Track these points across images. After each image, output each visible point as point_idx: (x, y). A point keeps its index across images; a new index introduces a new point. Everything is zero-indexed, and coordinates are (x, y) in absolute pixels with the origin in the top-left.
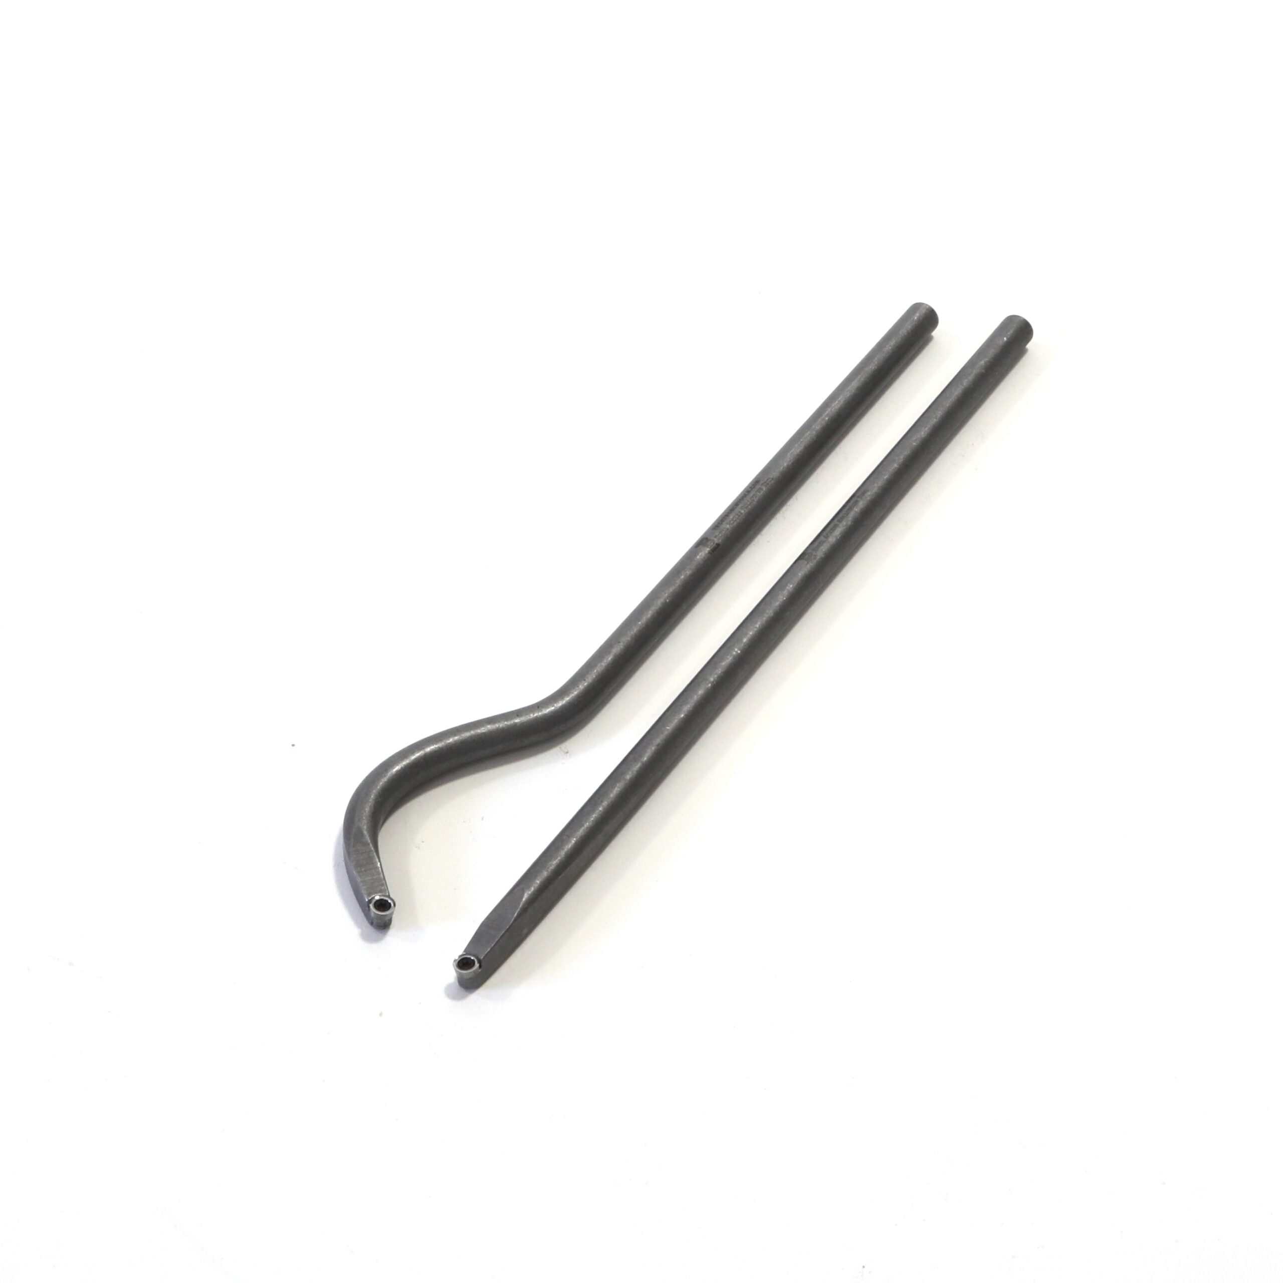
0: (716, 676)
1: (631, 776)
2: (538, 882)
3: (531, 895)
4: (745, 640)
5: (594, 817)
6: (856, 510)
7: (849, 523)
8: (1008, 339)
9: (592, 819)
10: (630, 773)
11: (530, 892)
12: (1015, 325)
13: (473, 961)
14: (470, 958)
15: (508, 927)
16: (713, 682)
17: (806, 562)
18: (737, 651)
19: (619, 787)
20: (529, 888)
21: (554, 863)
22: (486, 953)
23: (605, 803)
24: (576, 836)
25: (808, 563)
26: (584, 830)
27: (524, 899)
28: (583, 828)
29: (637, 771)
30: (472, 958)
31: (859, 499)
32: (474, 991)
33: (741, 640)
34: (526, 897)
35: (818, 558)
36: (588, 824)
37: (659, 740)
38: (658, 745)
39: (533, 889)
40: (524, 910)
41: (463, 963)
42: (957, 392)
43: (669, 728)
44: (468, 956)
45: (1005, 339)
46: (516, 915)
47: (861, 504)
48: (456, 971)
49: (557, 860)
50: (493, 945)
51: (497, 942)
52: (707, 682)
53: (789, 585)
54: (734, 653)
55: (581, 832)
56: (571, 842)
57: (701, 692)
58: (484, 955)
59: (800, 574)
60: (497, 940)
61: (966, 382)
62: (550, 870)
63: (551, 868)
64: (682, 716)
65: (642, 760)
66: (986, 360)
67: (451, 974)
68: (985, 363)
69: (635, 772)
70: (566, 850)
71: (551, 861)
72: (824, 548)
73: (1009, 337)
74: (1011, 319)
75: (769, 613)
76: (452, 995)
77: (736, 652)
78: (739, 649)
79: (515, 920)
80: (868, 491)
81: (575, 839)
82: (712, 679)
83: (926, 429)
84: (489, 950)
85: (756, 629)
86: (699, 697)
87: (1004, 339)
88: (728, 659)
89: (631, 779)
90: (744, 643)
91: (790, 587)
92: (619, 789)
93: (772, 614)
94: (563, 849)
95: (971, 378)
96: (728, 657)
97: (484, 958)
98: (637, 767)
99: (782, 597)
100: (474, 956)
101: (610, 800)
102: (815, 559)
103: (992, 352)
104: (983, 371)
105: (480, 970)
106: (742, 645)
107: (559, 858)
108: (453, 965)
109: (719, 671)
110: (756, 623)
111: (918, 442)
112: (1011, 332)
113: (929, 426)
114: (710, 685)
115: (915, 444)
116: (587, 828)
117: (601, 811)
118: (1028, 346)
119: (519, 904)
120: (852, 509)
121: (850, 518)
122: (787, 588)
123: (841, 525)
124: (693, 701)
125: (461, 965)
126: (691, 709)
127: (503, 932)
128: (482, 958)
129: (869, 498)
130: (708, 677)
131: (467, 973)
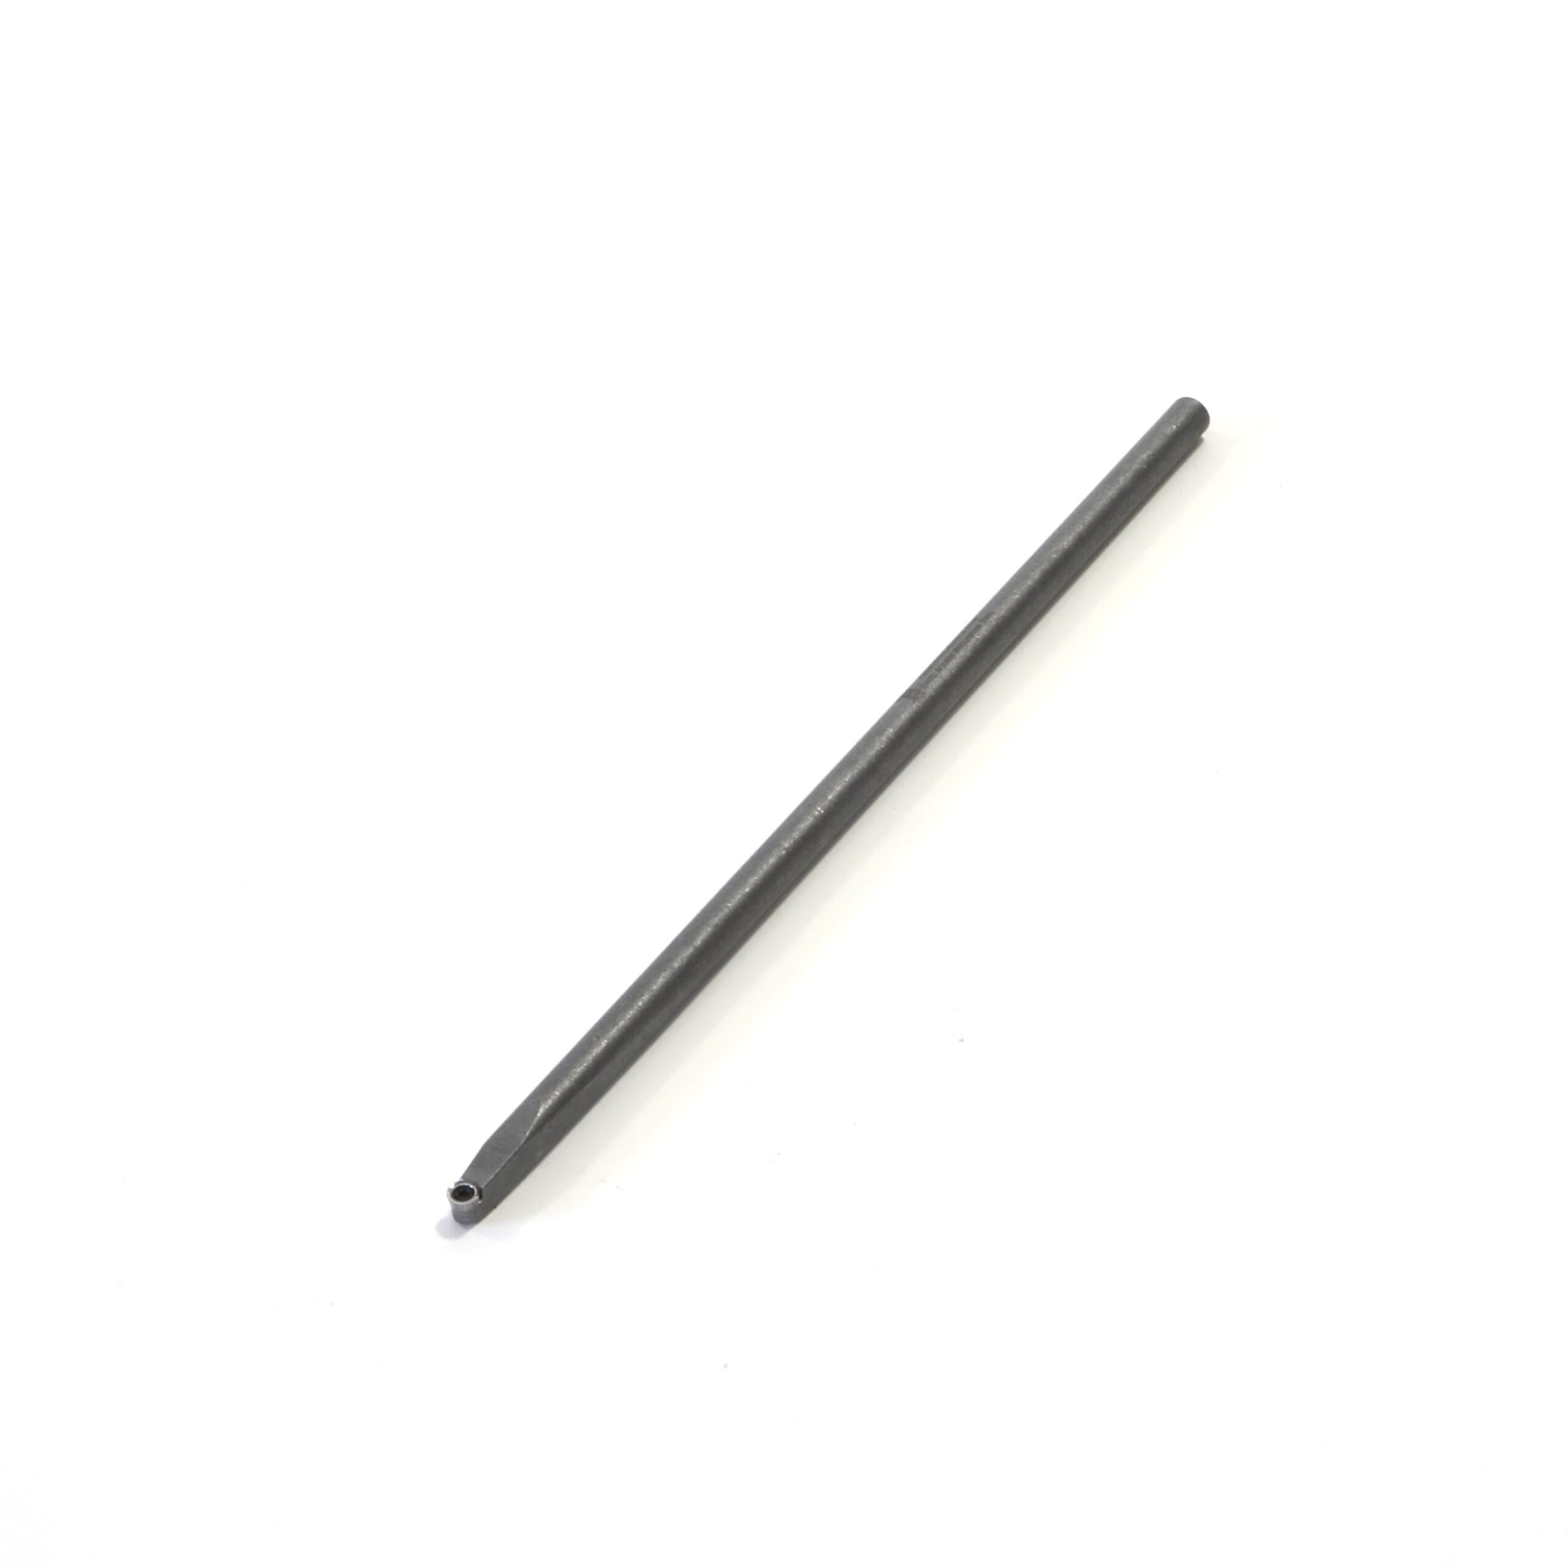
0: (792, 841)
1: (679, 964)
2: (557, 1093)
3: (548, 1109)
4: (830, 797)
5: (631, 1013)
6: (978, 637)
7: (968, 654)
8: (1177, 427)
9: (629, 1016)
10: (679, 960)
11: (547, 1106)
12: (1187, 411)
13: (472, 1190)
14: (468, 1187)
15: (517, 1149)
16: (788, 848)
17: (912, 701)
18: (819, 810)
19: (664, 977)
20: (546, 1099)
21: (579, 1070)
22: (490, 1179)
23: (646, 997)
24: (608, 1036)
25: (914, 702)
26: (618, 1030)
27: (539, 1115)
28: (617, 1027)
29: (687, 958)
30: (471, 1187)
31: (982, 624)
32: (472, 1227)
33: (826, 797)
34: (541, 1111)
35: (928, 696)
36: (623, 1022)
37: (717, 920)
38: (716, 926)
39: (550, 1102)
40: (539, 1127)
41: (460, 1193)
42: (1112, 493)
43: (731, 904)
44: (466, 1184)
45: (1174, 427)
46: (527, 1134)
47: (984, 630)
48: (451, 1202)
49: (582, 1067)
50: (497, 1171)
51: (503, 1168)
52: (781, 849)
53: (889, 729)
54: (817, 813)
55: (614, 1032)
56: (601, 1044)
57: (772, 860)
58: (485, 1183)
59: (903, 716)
60: (503, 1164)
61: (1122, 481)
62: (573, 1079)
63: (575, 1076)
64: (747, 890)
65: (695, 944)
66: (1150, 452)
67: (445, 1207)
68: (1148, 457)
70: (594, 1054)
71: (575, 1067)
72: (936, 683)
73: (1179, 424)
74: (1183, 402)
75: (862, 764)
77: (819, 812)
78: (822, 808)
79: (528, 1139)
80: (993, 613)
81: (606, 1041)
82: (787, 845)
84: (492, 1176)
85: (844, 784)
86: (770, 866)
87: (1172, 428)
88: (808, 820)
89: (680, 968)
90: (830, 801)
91: (890, 731)
92: (664, 980)
93: (866, 766)
94: (591, 1053)
95: (1129, 475)
96: (809, 817)
97: (486, 1186)
98: (688, 952)
99: (879, 744)
100: (474, 1184)
101: (651, 993)
102: (923, 697)
103: (1158, 443)
104: (1145, 467)
105: (480, 1202)
106: (827, 803)
107: (585, 1065)
108: (448, 1196)
109: (796, 835)
110: (845, 776)
111: (1059, 554)
112: (1182, 418)
113: (1074, 534)
114: (784, 852)
115: (1054, 556)
116: (623, 1027)
117: (640, 1007)
118: (1204, 435)
119: (533, 1120)
120: (973, 636)
121: (969, 648)
122: (887, 733)
123: (958, 656)
124: (761, 872)
125: (457, 1194)
126: (759, 882)
127: (511, 1155)
128: (483, 1186)
129: (994, 623)
130: (782, 842)
131: (465, 1205)
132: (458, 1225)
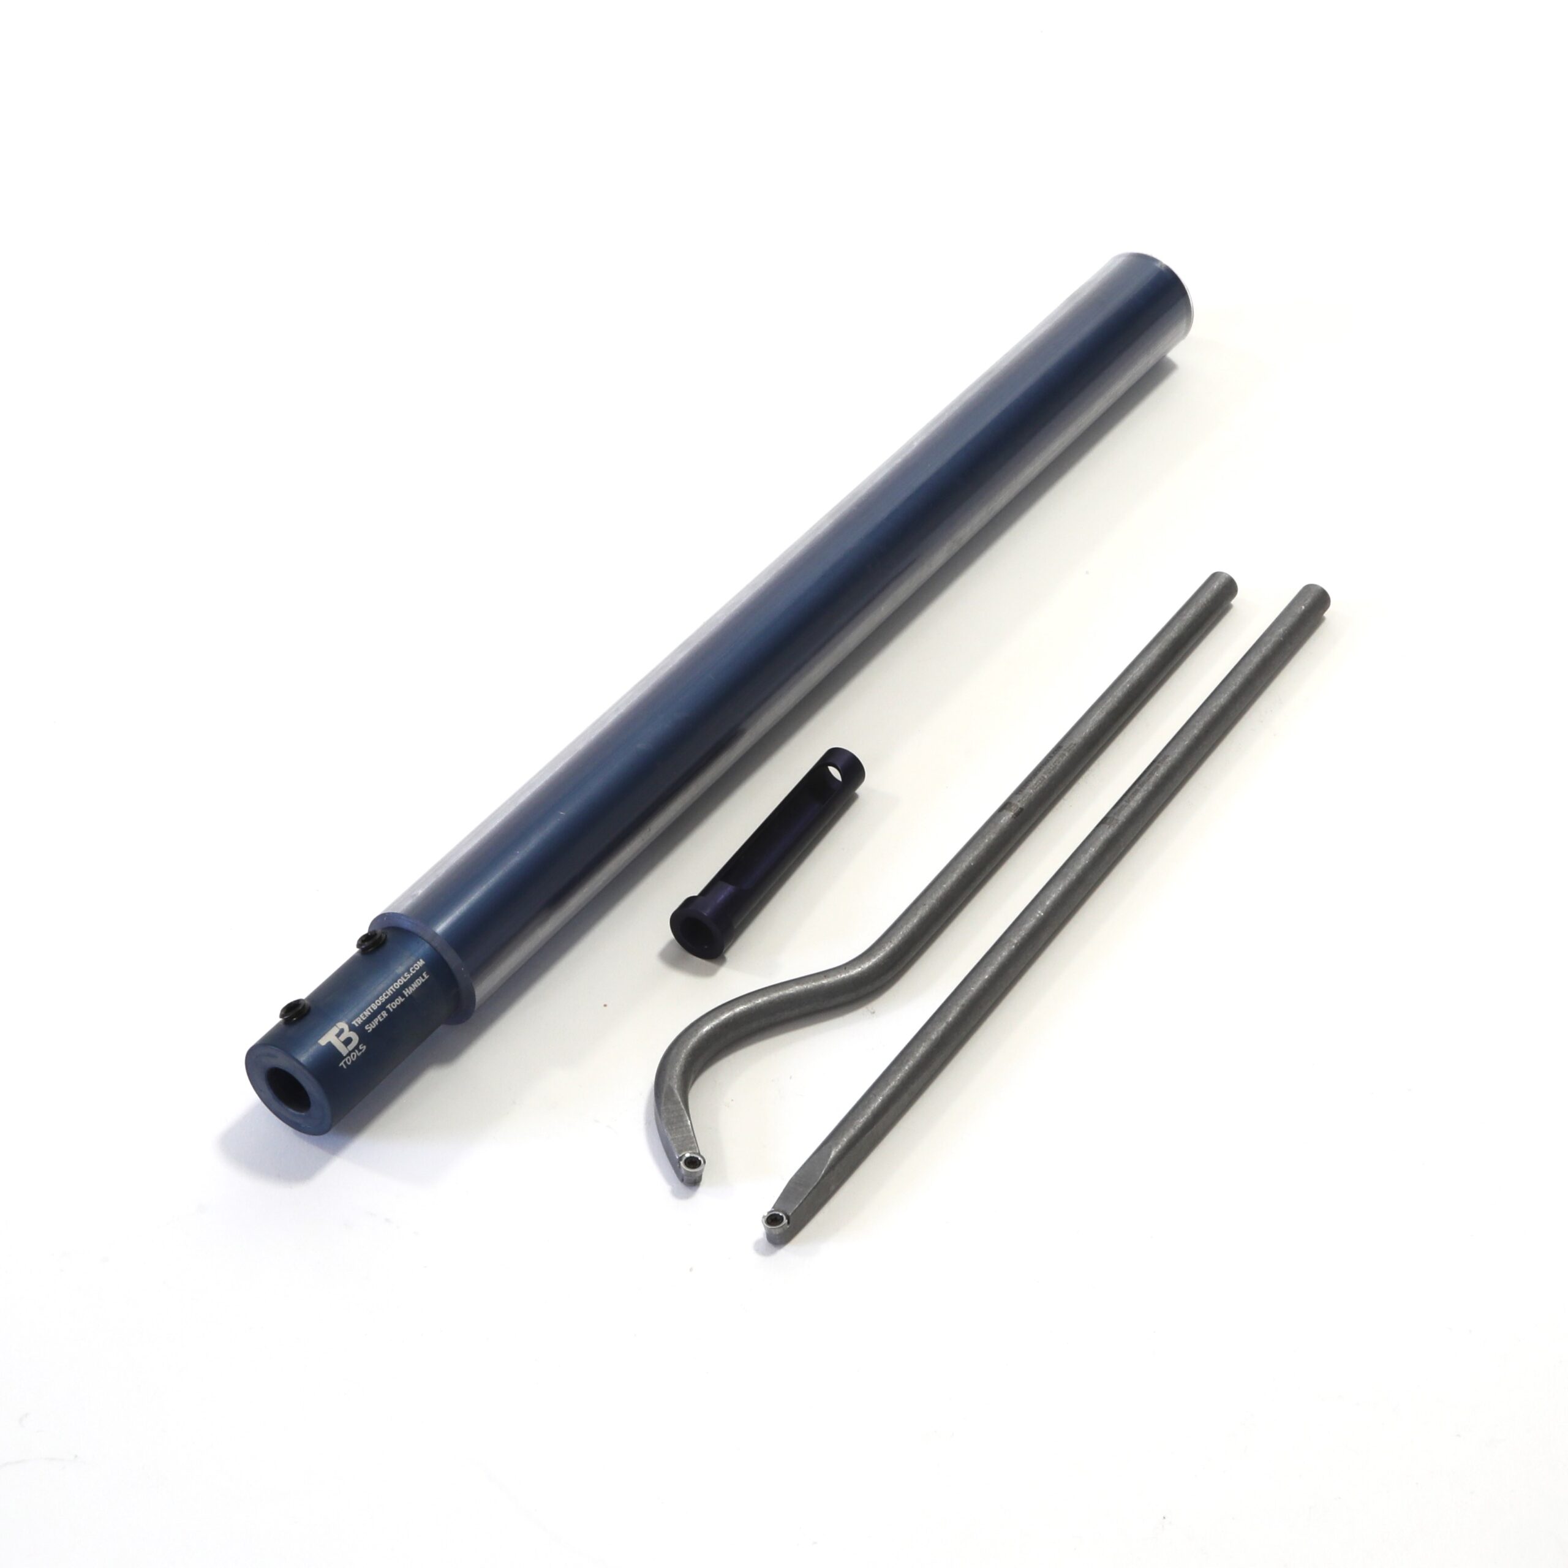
69: (940, 1032)
76: (760, 1250)
83: (1226, 695)
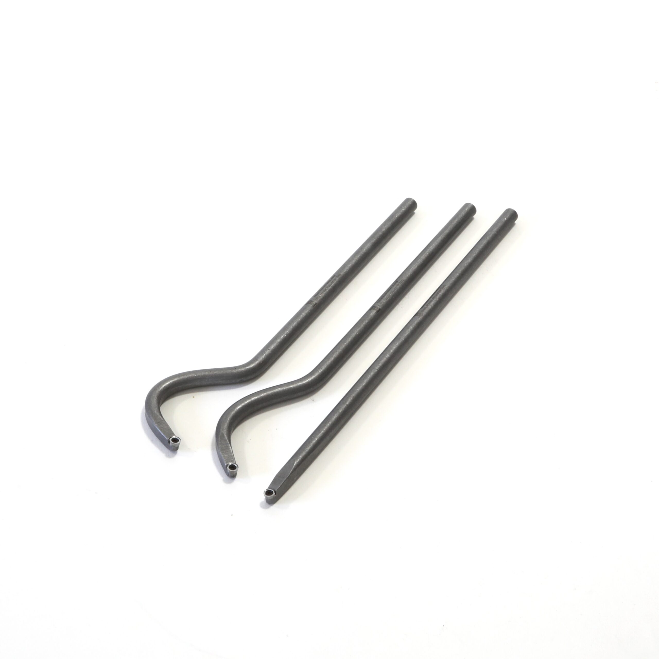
0: (379, 367)
1: (341, 411)
2: (301, 457)
3: (298, 463)
4: (391, 351)
5: (325, 428)
6: (440, 294)
7: (437, 300)
8: (507, 219)
9: (325, 429)
10: (341, 409)
11: (297, 462)
12: (510, 213)
13: (272, 491)
14: (271, 491)
15: (288, 477)
16: (378, 369)
17: (418, 317)
19: (336, 415)
20: (297, 459)
21: (308, 449)
23: (330, 423)
24: (317, 437)
27: (295, 465)
28: (320, 433)
29: (344, 408)
30: (272, 490)
31: (441, 289)
32: (273, 505)
34: (295, 463)
35: (424, 315)
36: (322, 431)
37: (354, 395)
38: (353, 397)
39: (298, 460)
40: (295, 469)
41: (268, 493)
42: (485, 242)
44: (270, 490)
45: (506, 219)
46: (291, 471)
47: (442, 292)
48: (265, 496)
49: (309, 447)
50: (281, 485)
51: (283, 483)
52: (375, 369)
53: (411, 327)
55: (320, 435)
56: (315, 439)
57: (372, 374)
58: (277, 489)
59: (416, 322)
60: (283, 482)
61: (488, 238)
62: (306, 452)
63: (306, 451)
64: (364, 384)
65: (346, 404)
66: (497, 228)
67: (263, 497)
68: (497, 229)
69: (343, 409)
70: (313, 443)
71: (307, 448)
72: (426, 311)
73: (507, 218)
74: (508, 210)
75: (402, 339)
76: (262, 506)
77: (388, 356)
78: (389, 355)
79: (291, 473)
80: (445, 285)
81: (317, 438)
83: (471, 258)
84: (279, 487)
85: (396, 346)
86: (371, 376)
87: (505, 219)
88: (384, 359)
89: (342, 412)
91: (411, 328)
93: (404, 340)
95: (491, 236)
96: (384, 358)
98: (344, 406)
99: (408, 332)
100: (273, 489)
101: (332, 421)
102: (422, 315)
103: (500, 225)
104: (496, 233)
105: (275, 496)
106: (390, 353)
108: (264, 493)
109: (380, 364)
110: (396, 344)
111: (467, 264)
112: (508, 216)
114: (376, 371)
115: (466, 265)
116: (322, 433)
117: (328, 426)
118: (516, 222)
119: (293, 466)
120: (439, 293)
121: (438, 298)
122: (410, 328)
123: (434, 300)
124: (369, 378)
125: (267, 493)
126: (368, 381)
127: (286, 479)
128: (276, 490)
129: (446, 289)
130: (375, 367)
131: (270, 497)
132: (268, 504)
